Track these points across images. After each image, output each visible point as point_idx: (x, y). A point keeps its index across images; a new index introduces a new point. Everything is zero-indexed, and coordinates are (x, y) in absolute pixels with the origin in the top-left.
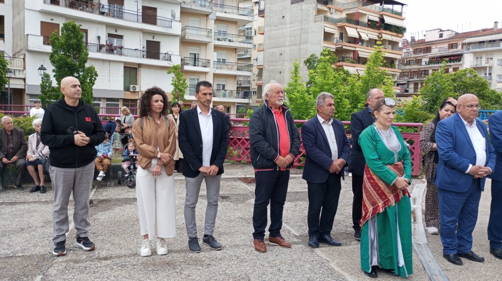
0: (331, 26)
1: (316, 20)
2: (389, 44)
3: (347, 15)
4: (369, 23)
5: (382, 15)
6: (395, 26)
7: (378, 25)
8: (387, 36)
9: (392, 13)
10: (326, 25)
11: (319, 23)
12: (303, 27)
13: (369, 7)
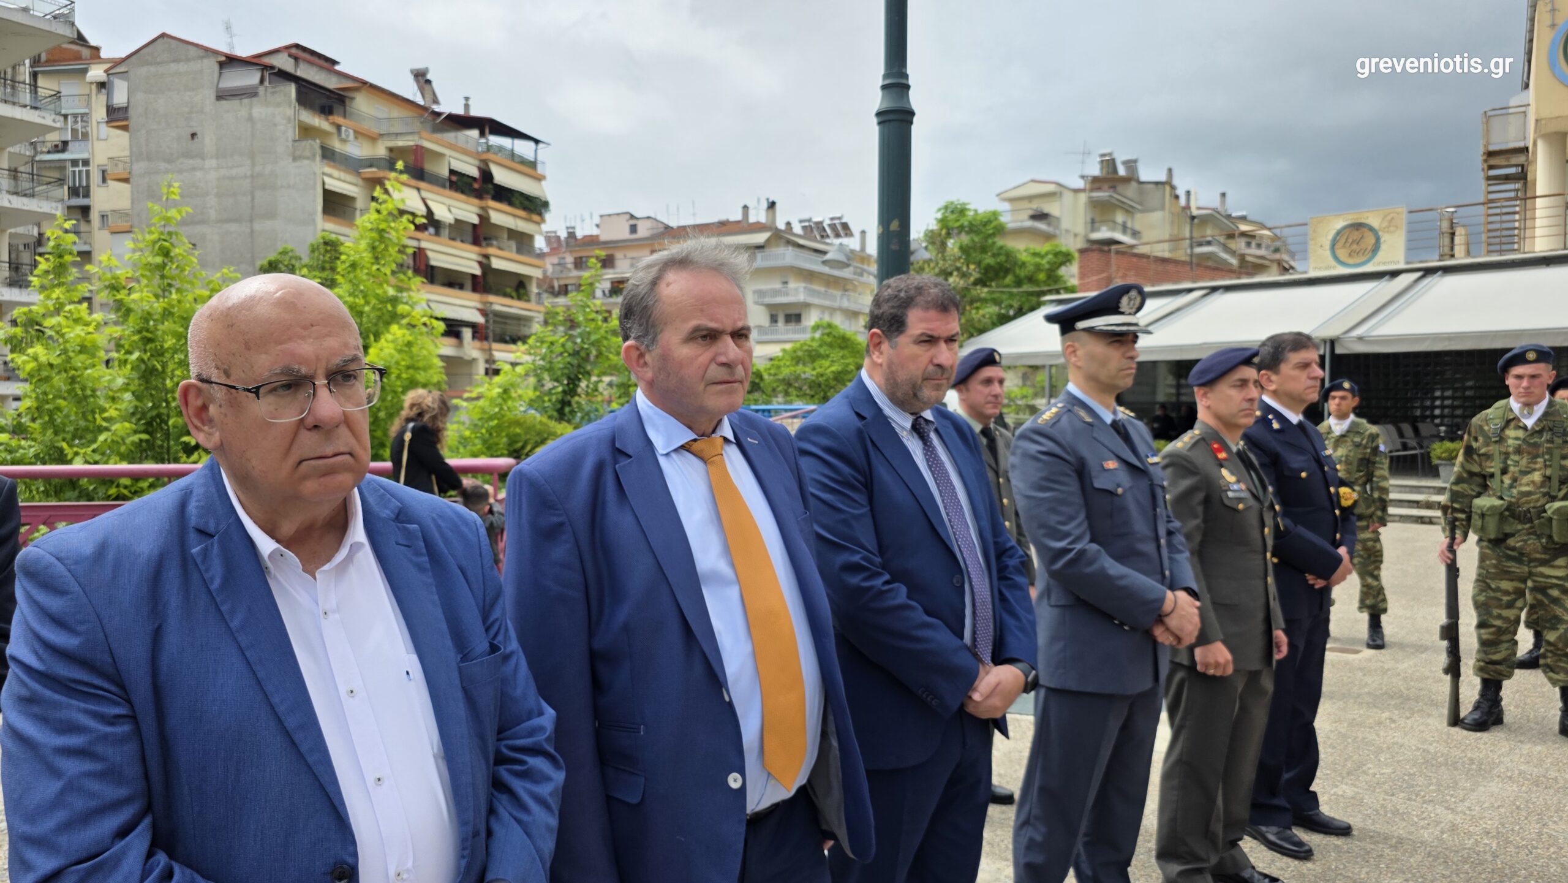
0: (343, 175)
1: (298, 153)
2: (509, 238)
3: (391, 150)
4: (454, 178)
5: (485, 162)
6: (522, 194)
7: (476, 186)
8: (501, 216)
9: (513, 160)
10: (327, 170)
11: (306, 162)
12: (258, 169)
13: (450, 136)
